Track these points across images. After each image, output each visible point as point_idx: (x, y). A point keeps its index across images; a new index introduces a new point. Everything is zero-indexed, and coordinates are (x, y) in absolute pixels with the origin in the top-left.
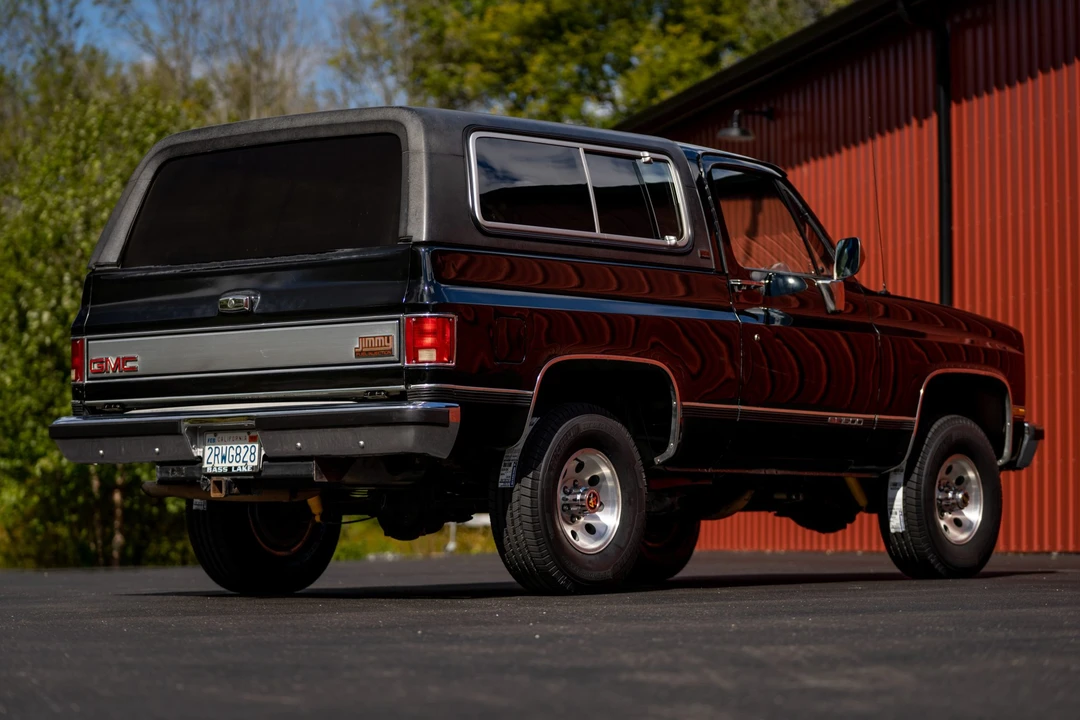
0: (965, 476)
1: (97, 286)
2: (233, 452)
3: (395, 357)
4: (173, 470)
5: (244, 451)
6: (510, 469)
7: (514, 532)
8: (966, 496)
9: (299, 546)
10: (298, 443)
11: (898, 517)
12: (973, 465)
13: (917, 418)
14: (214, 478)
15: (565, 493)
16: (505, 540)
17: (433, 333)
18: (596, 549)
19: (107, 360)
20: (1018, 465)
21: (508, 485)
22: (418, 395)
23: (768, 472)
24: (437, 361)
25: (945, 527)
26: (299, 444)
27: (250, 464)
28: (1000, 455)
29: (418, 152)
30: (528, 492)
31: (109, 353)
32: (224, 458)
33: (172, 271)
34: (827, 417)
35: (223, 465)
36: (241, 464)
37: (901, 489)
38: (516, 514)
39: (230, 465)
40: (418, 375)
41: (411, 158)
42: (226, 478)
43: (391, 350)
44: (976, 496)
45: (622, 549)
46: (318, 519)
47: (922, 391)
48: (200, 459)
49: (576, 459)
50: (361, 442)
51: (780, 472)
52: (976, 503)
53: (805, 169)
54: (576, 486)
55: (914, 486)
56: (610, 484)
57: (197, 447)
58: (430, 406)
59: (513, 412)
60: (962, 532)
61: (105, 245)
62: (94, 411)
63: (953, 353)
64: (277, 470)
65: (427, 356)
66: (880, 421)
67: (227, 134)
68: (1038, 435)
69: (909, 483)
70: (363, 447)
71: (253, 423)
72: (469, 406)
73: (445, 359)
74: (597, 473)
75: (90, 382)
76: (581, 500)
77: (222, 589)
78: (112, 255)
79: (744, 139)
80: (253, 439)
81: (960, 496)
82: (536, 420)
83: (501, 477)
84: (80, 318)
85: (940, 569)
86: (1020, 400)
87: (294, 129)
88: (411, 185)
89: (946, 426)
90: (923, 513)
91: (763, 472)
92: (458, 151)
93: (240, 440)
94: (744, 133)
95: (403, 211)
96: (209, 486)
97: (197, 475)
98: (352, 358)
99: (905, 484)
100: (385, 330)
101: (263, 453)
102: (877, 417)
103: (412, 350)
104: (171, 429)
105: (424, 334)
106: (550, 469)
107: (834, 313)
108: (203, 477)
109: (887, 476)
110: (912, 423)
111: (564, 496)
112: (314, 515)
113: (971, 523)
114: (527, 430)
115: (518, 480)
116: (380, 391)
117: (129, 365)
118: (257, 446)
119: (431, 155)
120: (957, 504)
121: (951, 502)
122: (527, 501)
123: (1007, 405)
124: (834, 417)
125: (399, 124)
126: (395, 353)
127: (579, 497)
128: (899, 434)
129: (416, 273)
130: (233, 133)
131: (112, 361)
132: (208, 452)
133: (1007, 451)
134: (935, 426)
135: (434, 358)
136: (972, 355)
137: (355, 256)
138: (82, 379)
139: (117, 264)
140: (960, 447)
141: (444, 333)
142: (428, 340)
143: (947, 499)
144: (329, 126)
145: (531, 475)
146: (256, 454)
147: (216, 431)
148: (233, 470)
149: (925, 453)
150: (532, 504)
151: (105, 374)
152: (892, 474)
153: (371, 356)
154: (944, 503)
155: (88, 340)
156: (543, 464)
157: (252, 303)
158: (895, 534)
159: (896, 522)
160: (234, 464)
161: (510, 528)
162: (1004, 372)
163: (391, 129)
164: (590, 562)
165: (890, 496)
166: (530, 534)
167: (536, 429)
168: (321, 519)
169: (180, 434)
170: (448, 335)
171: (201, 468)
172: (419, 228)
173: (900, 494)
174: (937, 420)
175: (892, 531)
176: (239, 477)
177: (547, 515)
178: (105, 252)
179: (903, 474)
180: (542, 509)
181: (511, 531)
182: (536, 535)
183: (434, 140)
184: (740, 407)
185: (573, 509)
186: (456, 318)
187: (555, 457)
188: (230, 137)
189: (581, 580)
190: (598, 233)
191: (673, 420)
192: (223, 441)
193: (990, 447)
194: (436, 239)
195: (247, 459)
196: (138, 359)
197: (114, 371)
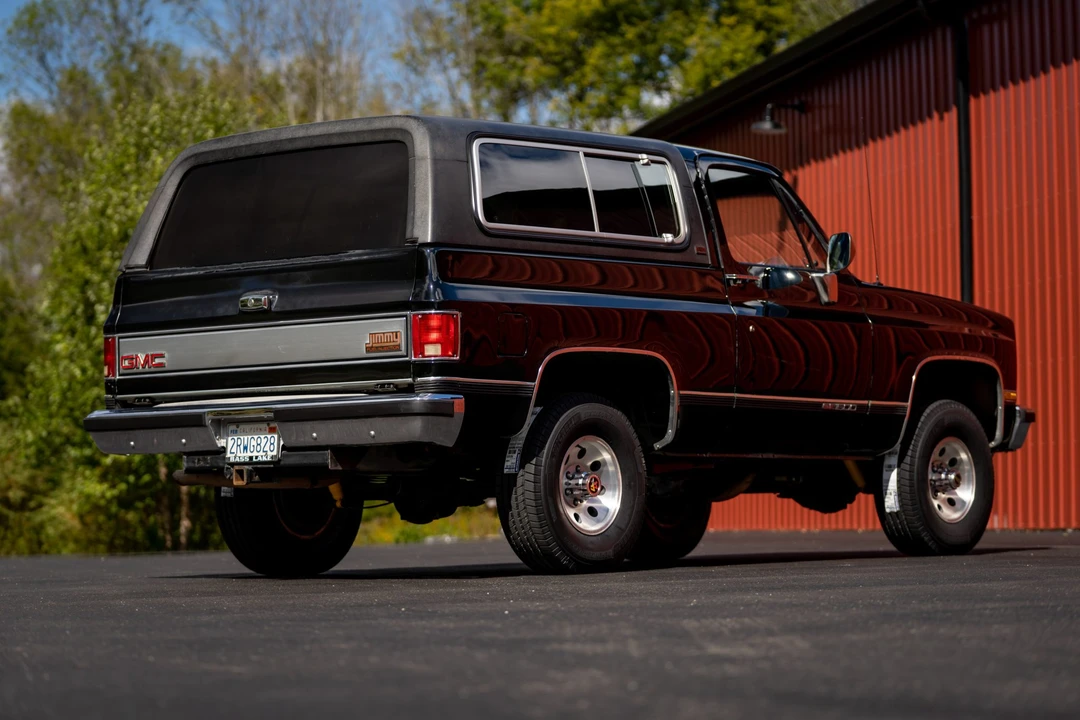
0: (958, 458)
1: (129, 287)
2: (254, 443)
3: (403, 352)
4: (199, 460)
5: (264, 441)
6: (515, 456)
7: (519, 515)
8: (958, 477)
9: (322, 529)
10: (315, 433)
11: (892, 497)
12: (966, 448)
13: (909, 403)
14: (237, 467)
15: (568, 478)
16: (511, 523)
17: (439, 329)
18: (598, 531)
19: (137, 357)
20: (1010, 446)
21: (513, 471)
22: (424, 387)
23: (765, 456)
24: (442, 356)
25: (939, 507)
26: (315, 435)
27: (270, 454)
28: (992, 438)
29: (424, 159)
30: (532, 478)
31: (141, 351)
32: (245, 448)
33: (197, 273)
34: (821, 404)
35: (245, 454)
36: (261, 453)
37: (895, 471)
38: (521, 498)
39: (251, 455)
40: (424, 368)
41: (417, 165)
42: (247, 467)
43: (399, 345)
44: (969, 477)
45: (623, 530)
46: (338, 504)
47: (914, 378)
48: (224, 450)
49: (578, 446)
50: (372, 432)
51: (776, 456)
52: (969, 482)
54: (578, 472)
55: (907, 467)
56: (611, 469)
57: (220, 438)
58: (438, 397)
59: (520, 402)
60: (956, 511)
61: (134, 248)
62: (126, 405)
63: (951, 341)
64: (295, 459)
65: (433, 351)
66: (873, 406)
67: (248, 143)
68: (1030, 418)
69: (903, 465)
70: (374, 437)
71: (271, 415)
72: (472, 396)
73: (450, 353)
74: (599, 459)
75: (122, 377)
76: (583, 484)
77: (252, 572)
78: (141, 258)
79: (777, 132)
80: (272, 430)
81: (952, 476)
82: (538, 409)
83: (507, 464)
84: (112, 317)
85: (933, 547)
86: (1011, 385)
87: (310, 137)
88: (417, 189)
89: (939, 409)
90: (917, 492)
91: (760, 456)
92: (462, 156)
93: (260, 431)
94: (776, 126)
95: (410, 215)
96: (232, 475)
97: (221, 465)
98: (364, 353)
99: (899, 466)
100: (393, 328)
101: (282, 443)
102: (871, 402)
103: (418, 344)
104: (196, 421)
105: (429, 330)
106: (553, 455)
107: (827, 304)
108: (227, 466)
109: (882, 459)
110: (905, 408)
111: (566, 480)
112: (336, 501)
113: (963, 503)
114: (530, 419)
115: (522, 466)
116: (389, 384)
117: (157, 361)
118: (276, 436)
119: (436, 161)
120: (950, 484)
121: (945, 482)
122: (530, 486)
123: (999, 390)
124: (827, 403)
125: (405, 132)
126: (403, 347)
127: (581, 481)
128: (892, 418)
129: (421, 272)
130: (253, 142)
131: (142, 358)
132: (230, 443)
133: (999, 434)
134: (928, 411)
135: (439, 353)
136: (971, 343)
137: (365, 257)
138: (114, 375)
139: (146, 266)
140: (952, 430)
141: (448, 328)
142: (434, 336)
143: (940, 480)
144: (342, 134)
145: (534, 462)
146: (276, 444)
147: (238, 422)
148: (254, 460)
149: (919, 436)
150: (535, 488)
151: (135, 370)
152: (887, 456)
153: (381, 351)
154: (937, 484)
155: (120, 338)
156: (545, 451)
157: (270, 302)
158: (890, 513)
159: (891, 502)
160: (255, 454)
161: (514, 511)
162: (995, 358)
163: (399, 137)
164: (592, 543)
165: (885, 477)
166: (534, 518)
167: (539, 418)
168: (342, 503)
169: (205, 426)
170: (452, 330)
171: (224, 458)
172: (424, 229)
173: (894, 476)
174: (929, 405)
175: (888, 510)
176: (259, 466)
177: (549, 498)
178: (134, 255)
179: (897, 457)
180: (546, 496)
181: (516, 515)
182: (539, 518)
183: (439, 147)
184: (736, 395)
185: (575, 493)
186: (460, 315)
187: (557, 443)
188: (250, 145)
189: (582, 559)
190: (597, 232)
191: (671, 408)
192: (245, 433)
193: (982, 430)
194: (440, 240)
195: (267, 448)
196: (166, 355)
197: (143, 367)
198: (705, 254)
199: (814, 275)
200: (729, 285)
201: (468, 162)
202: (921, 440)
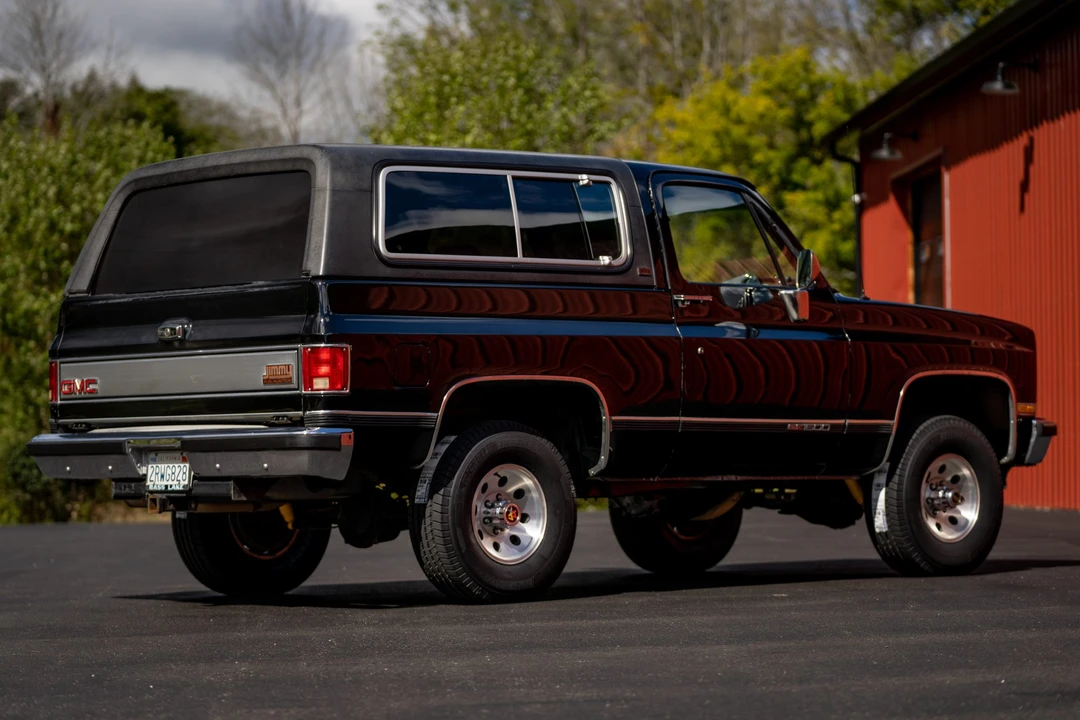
0: (960, 475)
2: (169, 472)
3: (295, 385)
4: (125, 487)
5: (178, 470)
6: (425, 485)
7: (428, 545)
8: (958, 495)
9: (285, 550)
10: (217, 465)
11: (881, 517)
12: (966, 462)
13: (894, 422)
14: (153, 496)
15: (486, 506)
16: (422, 555)
17: (328, 362)
18: (517, 560)
19: (75, 382)
20: (1026, 461)
21: (422, 501)
22: (314, 421)
23: (725, 478)
24: (330, 389)
25: (937, 525)
27: (183, 483)
28: (1003, 453)
29: (323, 190)
30: (439, 508)
32: (162, 476)
33: (126, 300)
34: (786, 424)
35: (162, 483)
36: (176, 482)
37: (884, 491)
38: (429, 529)
39: (166, 483)
40: (314, 401)
41: (316, 196)
42: (159, 496)
43: (290, 378)
44: (971, 495)
45: (546, 559)
46: (290, 526)
47: (902, 393)
48: (145, 477)
49: (496, 474)
50: (267, 464)
51: (739, 478)
52: (973, 500)
53: (1062, 123)
54: (497, 500)
55: (895, 487)
56: (535, 495)
57: (142, 465)
58: (325, 432)
60: (956, 531)
61: (77, 274)
62: (67, 429)
64: (204, 489)
65: (321, 385)
66: (850, 425)
67: (180, 169)
68: (1049, 431)
69: (891, 484)
70: (267, 469)
71: (180, 445)
72: (362, 430)
73: (339, 387)
74: (521, 486)
75: (63, 402)
76: (501, 513)
78: (83, 283)
79: (1009, 92)
80: (184, 460)
81: (950, 495)
82: (453, 438)
83: (418, 494)
84: (56, 342)
85: (926, 568)
86: (1028, 394)
88: (314, 221)
89: (933, 427)
90: (908, 512)
91: (720, 479)
92: (366, 185)
93: (174, 460)
95: (307, 246)
97: (143, 492)
98: (261, 385)
99: (887, 485)
100: (286, 360)
101: (192, 472)
102: (848, 421)
103: (308, 375)
104: (116, 449)
105: (320, 363)
106: (463, 485)
107: (796, 321)
108: (147, 493)
109: (872, 476)
110: (890, 426)
111: (485, 509)
112: (287, 523)
113: (967, 521)
114: (434, 447)
115: (430, 496)
116: (283, 417)
117: (91, 387)
118: (188, 465)
119: (334, 192)
120: (949, 503)
121: (942, 500)
122: (437, 516)
123: (1010, 403)
124: (793, 423)
125: (310, 162)
126: (295, 380)
127: (498, 510)
128: (877, 437)
129: (313, 308)
131: (78, 384)
132: (150, 471)
133: (1011, 449)
134: (921, 428)
135: (328, 386)
137: (266, 289)
138: (56, 400)
139: (87, 292)
140: (951, 446)
141: (336, 361)
142: (324, 369)
143: (938, 498)
144: (258, 163)
145: (442, 492)
146: (187, 474)
147: (157, 450)
148: (169, 488)
149: (909, 454)
150: (442, 519)
151: (73, 396)
152: (876, 475)
153: (275, 383)
154: (935, 502)
155: (61, 363)
156: (454, 481)
158: (880, 533)
159: (880, 522)
160: (170, 483)
161: (424, 541)
162: (1009, 374)
163: (304, 167)
164: (509, 573)
165: (874, 497)
166: (442, 548)
167: (451, 447)
168: (293, 525)
169: (124, 453)
170: (340, 364)
171: (145, 485)
172: (318, 263)
173: (882, 495)
174: (925, 421)
175: (877, 530)
176: (172, 495)
177: (458, 529)
178: (78, 279)
179: (885, 475)
180: (453, 524)
181: (425, 545)
182: (447, 548)
183: (341, 178)
184: (683, 419)
185: (494, 522)
186: (349, 347)
187: (467, 473)
188: (182, 172)
189: (494, 588)
190: (520, 258)
191: (603, 434)
192: (162, 461)
193: (989, 446)
194: (331, 273)
195: (180, 478)
196: (99, 382)
197: (80, 393)
198: (651, 276)
199: (783, 292)
200: (677, 305)
201: (372, 192)
202: (911, 459)
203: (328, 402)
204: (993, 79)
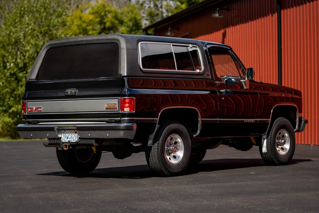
0: (285, 135)
1: (30, 86)
2: (70, 136)
3: (117, 110)
4: (52, 141)
6: (151, 141)
7: (152, 159)
8: (285, 141)
9: (89, 159)
10: (89, 134)
11: (265, 148)
12: (287, 132)
13: (270, 119)
14: (65, 144)
15: (167, 147)
16: (150, 161)
17: (128, 103)
18: (177, 163)
19: (33, 108)
20: (300, 131)
21: (150, 145)
22: (124, 121)
24: (130, 111)
25: (279, 150)
26: (89, 135)
27: (75, 140)
28: (295, 128)
29: (124, 49)
30: (156, 148)
31: (34, 106)
32: (67, 138)
33: (52, 82)
35: (67, 140)
36: (72, 140)
37: (266, 140)
38: (153, 154)
40: (124, 115)
41: (122, 51)
42: (68, 144)
43: (116, 108)
44: (288, 141)
45: (184, 163)
46: (95, 152)
47: (272, 111)
48: (60, 138)
49: (171, 137)
50: (108, 135)
51: (230, 137)
52: (288, 143)
53: (238, 26)
54: (170, 145)
55: (270, 139)
56: (181, 144)
57: (59, 134)
58: (128, 124)
59: (153, 124)
60: (284, 152)
61: (32, 74)
62: (29, 123)
63: (282, 99)
64: (83, 142)
65: (127, 110)
66: (259, 121)
67: (67, 41)
68: (306, 122)
69: (268, 138)
71: (76, 128)
72: (139, 124)
73: (132, 110)
74: (177, 141)
75: (28, 114)
76: (172, 149)
77: (69, 173)
78: (34, 76)
79: (220, 17)
80: (76, 133)
81: (283, 141)
82: (159, 126)
83: (148, 143)
84: (25, 95)
85: (277, 163)
86: (300, 112)
87: (87, 40)
88: (122, 59)
89: (280, 120)
90: (272, 146)
91: (225, 137)
92: (135, 48)
93: (72, 133)
94: (220, 15)
95: (119, 67)
96: (63, 146)
97: (60, 143)
98: (105, 110)
99: (267, 138)
100: (114, 102)
101: (79, 137)
102: (259, 119)
103: (122, 108)
104: (52, 129)
105: (126, 103)
106: (163, 140)
107: (246, 89)
108: (61, 143)
109: (262, 136)
110: (269, 121)
111: (167, 148)
112: (94, 151)
113: (286, 149)
114: (156, 129)
115: (153, 144)
116: (113, 120)
117: (39, 109)
118: (77, 135)
119: (127, 50)
120: (282, 143)
121: (281, 143)
122: (156, 150)
123: (297, 113)
124: (246, 120)
125: (118, 40)
127: (171, 148)
128: (265, 124)
129: (123, 86)
130: (69, 41)
131: (34, 108)
132: (63, 136)
133: (297, 127)
134: (276, 121)
135: (129, 110)
136: (287, 99)
137: (105, 80)
138: (26, 113)
139: (35, 79)
140: (283, 127)
141: (132, 102)
142: (127, 105)
143: (279, 142)
144: (97, 40)
145: (157, 143)
146: (77, 137)
147: (65, 130)
148: (70, 142)
149: (273, 129)
150: (157, 151)
151: (32, 112)
153: (110, 109)
154: (278, 143)
155: (27, 102)
156: (161, 139)
157: (75, 93)
158: (264, 153)
159: (264, 150)
160: (70, 140)
161: (151, 158)
162: (296, 104)
163: (116, 42)
164: (175, 167)
165: (262, 142)
166: (157, 160)
167: (159, 128)
169: (55, 131)
170: (133, 103)
171: (61, 140)
172: (124, 72)
173: (265, 141)
174: (276, 119)
176: (72, 144)
178: (32, 76)
179: (266, 135)
180: (161, 153)
181: (151, 159)
182: (159, 160)
183: (128, 45)
184: (218, 119)
185: (170, 151)
186: (135, 99)
187: (164, 137)
188: (68, 42)
189: (172, 172)
190: (176, 70)
191: (199, 124)
192: (67, 133)
193: (292, 126)
194: (129, 75)
195: (74, 138)
196: (42, 108)
197: (35, 111)
198: (209, 76)
199: (242, 80)
200: (216, 85)
201: (137, 49)
202: (274, 130)
203: (129, 115)
204: (215, 13)
